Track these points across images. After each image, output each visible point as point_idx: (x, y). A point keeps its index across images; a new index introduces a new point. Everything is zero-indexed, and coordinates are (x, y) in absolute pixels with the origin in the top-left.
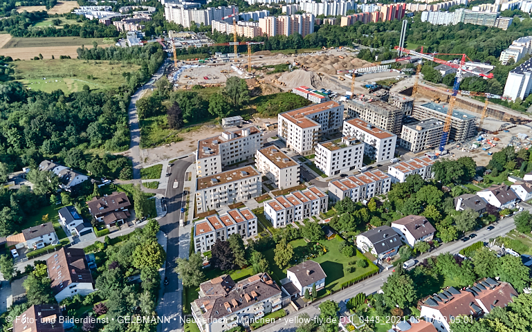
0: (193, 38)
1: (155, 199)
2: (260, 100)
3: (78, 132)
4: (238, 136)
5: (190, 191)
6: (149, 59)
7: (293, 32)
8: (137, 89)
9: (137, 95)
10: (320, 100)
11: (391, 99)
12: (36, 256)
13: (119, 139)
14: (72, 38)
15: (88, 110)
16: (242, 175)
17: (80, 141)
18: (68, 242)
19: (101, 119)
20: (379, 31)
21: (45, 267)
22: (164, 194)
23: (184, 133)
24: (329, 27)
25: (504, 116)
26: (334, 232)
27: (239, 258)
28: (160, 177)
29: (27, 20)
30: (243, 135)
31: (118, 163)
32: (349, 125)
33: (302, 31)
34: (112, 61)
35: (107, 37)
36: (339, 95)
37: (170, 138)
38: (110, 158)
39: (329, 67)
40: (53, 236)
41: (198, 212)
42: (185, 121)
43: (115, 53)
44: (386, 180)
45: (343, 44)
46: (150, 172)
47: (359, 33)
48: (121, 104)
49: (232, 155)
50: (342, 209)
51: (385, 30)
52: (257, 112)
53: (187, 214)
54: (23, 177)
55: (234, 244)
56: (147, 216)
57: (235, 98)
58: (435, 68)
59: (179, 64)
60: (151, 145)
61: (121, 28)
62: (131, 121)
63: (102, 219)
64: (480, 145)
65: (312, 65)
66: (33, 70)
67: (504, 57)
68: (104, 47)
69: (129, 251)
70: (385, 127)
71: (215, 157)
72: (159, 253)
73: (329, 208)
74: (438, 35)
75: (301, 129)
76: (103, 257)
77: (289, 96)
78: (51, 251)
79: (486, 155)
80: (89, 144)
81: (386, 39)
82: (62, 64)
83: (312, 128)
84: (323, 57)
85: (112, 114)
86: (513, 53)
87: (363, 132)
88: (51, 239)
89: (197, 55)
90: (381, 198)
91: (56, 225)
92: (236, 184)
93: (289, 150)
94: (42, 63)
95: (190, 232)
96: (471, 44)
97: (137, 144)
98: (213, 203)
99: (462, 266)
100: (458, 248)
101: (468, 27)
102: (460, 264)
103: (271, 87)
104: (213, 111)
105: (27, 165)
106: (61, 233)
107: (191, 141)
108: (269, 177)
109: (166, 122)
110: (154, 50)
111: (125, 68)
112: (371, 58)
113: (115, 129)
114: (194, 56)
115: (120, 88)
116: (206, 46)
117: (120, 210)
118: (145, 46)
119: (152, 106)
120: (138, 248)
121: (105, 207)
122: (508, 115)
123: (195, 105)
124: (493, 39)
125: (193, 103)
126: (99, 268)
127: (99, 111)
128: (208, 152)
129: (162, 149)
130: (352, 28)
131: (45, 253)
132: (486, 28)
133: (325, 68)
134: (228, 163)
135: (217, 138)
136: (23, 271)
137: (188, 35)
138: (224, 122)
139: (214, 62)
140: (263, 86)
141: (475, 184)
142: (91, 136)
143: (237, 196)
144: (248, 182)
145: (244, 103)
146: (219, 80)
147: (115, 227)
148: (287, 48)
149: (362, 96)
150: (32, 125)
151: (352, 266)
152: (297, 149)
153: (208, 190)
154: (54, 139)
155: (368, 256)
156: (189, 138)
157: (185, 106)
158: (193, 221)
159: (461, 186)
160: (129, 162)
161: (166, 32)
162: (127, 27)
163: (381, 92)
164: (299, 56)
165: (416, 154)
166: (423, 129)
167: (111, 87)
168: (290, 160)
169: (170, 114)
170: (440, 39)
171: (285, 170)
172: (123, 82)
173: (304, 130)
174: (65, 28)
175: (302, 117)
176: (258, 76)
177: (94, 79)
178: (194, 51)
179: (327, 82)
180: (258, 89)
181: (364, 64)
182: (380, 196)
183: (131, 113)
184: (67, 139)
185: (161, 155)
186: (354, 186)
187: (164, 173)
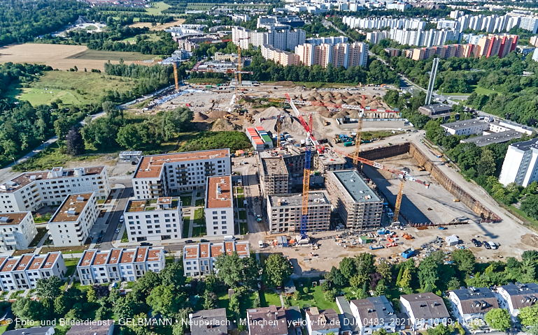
4: (70, 175)
7: (337, 63)
29: (119, 34)
30: (76, 174)
35: (159, 54)
45: (389, 81)
49: (58, 195)
71: (7, 195)
83: (148, 180)
89: (211, 80)
139: (220, 89)
140: (217, 122)
162: (186, 46)
166: (284, 204)
168: (78, 214)
171: (56, 224)
173: (136, 180)
178: (209, 75)
186: (102, 263)
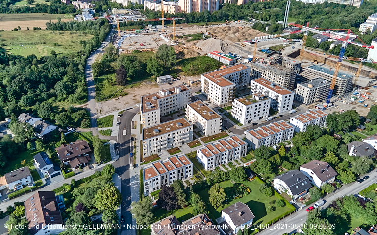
0: (130, 14)
1: (109, 145)
2: (184, 62)
3: (48, 89)
4: (172, 93)
5: (136, 137)
6: (99, 30)
7: (204, 10)
8: (91, 53)
9: (91, 58)
10: (229, 62)
11: (284, 62)
12: (16, 197)
13: (80, 94)
14: (42, 14)
15: (55, 71)
16: (177, 126)
17: (49, 96)
18: (41, 183)
19: (65, 79)
20: (266, 8)
21: (23, 208)
22: (116, 140)
23: (128, 88)
24: (229, 5)
25: (370, 75)
26: (255, 174)
27: (181, 199)
28: (112, 126)
30: (175, 92)
31: (79, 114)
32: (256, 83)
33: (210, 9)
34: (72, 32)
35: (67, 13)
36: (242, 58)
37: (118, 93)
38: (74, 110)
39: (232, 36)
40: (29, 179)
41: (144, 156)
42: (129, 79)
43: (74, 25)
44: (290, 130)
45: (241, 18)
46: (104, 121)
47: (251, 10)
48: (80, 66)
49: (167, 107)
50: (260, 155)
51: (269, 8)
52: (182, 71)
53: (135, 158)
54: (6, 126)
55: (177, 189)
56: (104, 160)
57: (166, 61)
58: (312, 37)
59: (121, 34)
60: (104, 99)
61: (78, 7)
62: (88, 79)
63: (68, 163)
64: (357, 99)
65: (219, 34)
66: (13, 38)
67: (363, 28)
68: (66, 21)
69: (92, 195)
70: (283, 84)
71: (155, 111)
72: (116, 196)
73: (248, 153)
74: (311, 11)
75: (220, 88)
76: (70, 198)
77: (206, 59)
78: (28, 192)
79: (362, 107)
80: (56, 99)
81: (272, 14)
82: (35, 34)
83: (229, 87)
84: (227, 28)
85: (73, 75)
86: (369, 25)
87: (268, 89)
88: (28, 181)
89: (134, 27)
90: (286, 143)
91: (32, 168)
92: (173, 134)
93: (210, 103)
94: (20, 33)
95: (139, 174)
96: (337, 19)
97: (93, 98)
98: (155, 149)
99: (366, 208)
100: (356, 188)
101: (331, 5)
102: (365, 206)
103: (191, 52)
104: (150, 71)
105: (9, 116)
106: (36, 175)
107: (134, 95)
108: (198, 126)
109: (114, 80)
110: (103, 23)
111: (82, 37)
112: (263, 29)
113: (76, 87)
114: (132, 27)
115: (78, 53)
116: (141, 20)
117: (82, 155)
118: (96, 21)
119: (104, 68)
120: (99, 192)
121: (71, 153)
122: (373, 74)
123: (136, 67)
124: (353, 14)
125: (135, 66)
126: (68, 209)
127: (64, 72)
128: (150, 107)
129: (112, 101)
130: (246, 6)
131: (23, 194)
132: (345, 6)
133: (230, 37)
134: (165, 114)
135: (155, 94)
136: (5, 210)
137: (127, 12)
138: (158, 80)
139: (147, 32)
140: (186, 51)
141: (359, 132)
142: (58, 92)
143: (174, 143)
144: (183, 132)
145: (172, 64)
146: (152, 46)
147: (79, 170)
148: (200, 21)
149: (262, 60)
150: (13, 84)
151: (272, 205)
152: (216, 102)
153: (152, 139)
154: (30, 95)
155: (284, 196)
156: (133, 92)
157: (129, 68)
158: (141, 165)
159: (349, 134)
160: (87, 113)
161: (111, 9)
162: (82, 6)
163: (276, 56)
164: (209, 27)
165: (308, 106)
166: (313, 86)
167: (72, 52)
168: (214, 113)
169: (118, 74)
170: (312, 14)
171: (211, 121)
172: (81, 48)
173: (223, 88)
174: (37, 7)
175: (220, 77)
176: (180, 43)
177: (59, 45)
178: (132, 24)
179: (233, 47)
180: (182, 53)
181: (258, 33)
182: (285, 142)
183: (88, 72)
184: (39, 95)
185: (112, 107)
186: (267, 135)
187: (115, 122)
